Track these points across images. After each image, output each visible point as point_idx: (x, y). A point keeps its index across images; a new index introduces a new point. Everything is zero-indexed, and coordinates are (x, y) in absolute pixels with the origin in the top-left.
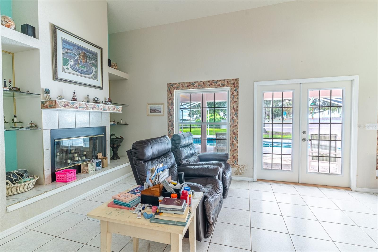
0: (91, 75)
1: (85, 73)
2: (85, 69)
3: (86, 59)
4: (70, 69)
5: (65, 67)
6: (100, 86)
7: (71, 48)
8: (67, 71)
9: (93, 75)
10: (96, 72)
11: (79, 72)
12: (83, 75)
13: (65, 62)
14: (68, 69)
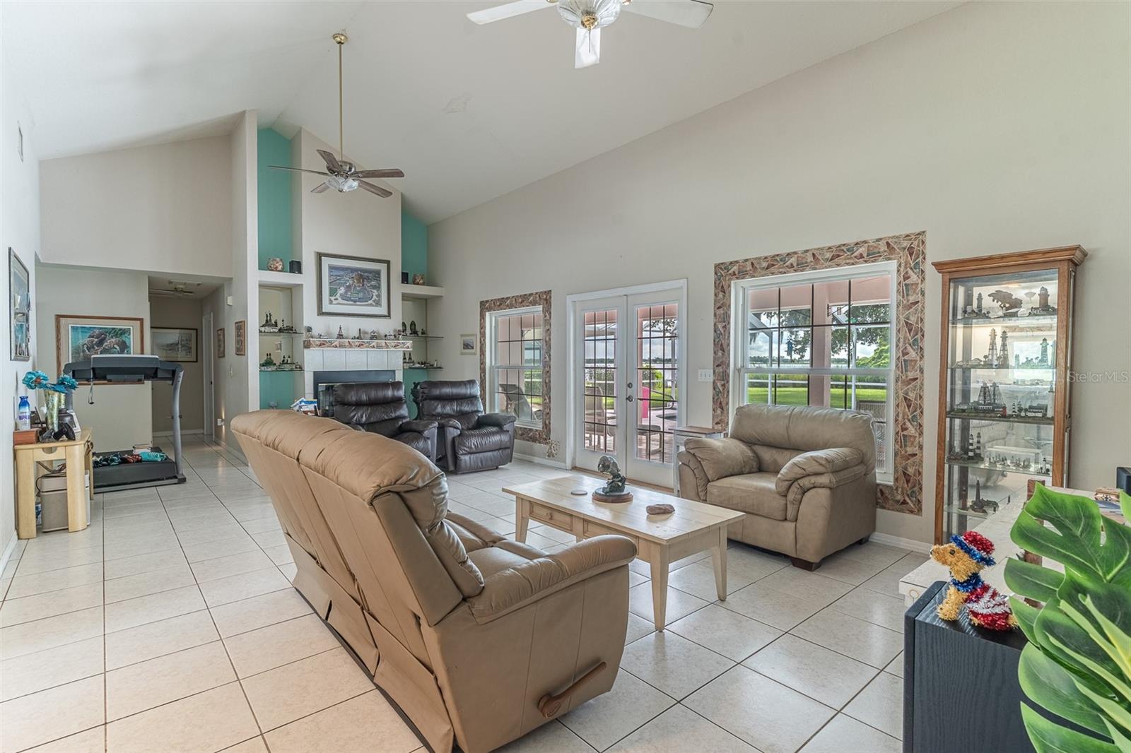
0: (370, 302)
1: (360, 300)
2: (361, 295)
3: (363, 281)
4: (340, 299)
5: (332, 298)
6: (386, 313)
7: (342, 273)
8: (335, 302)
9: (374, 301)
10: (379, 296)
11: (352, 301)
12: (358, 303)
13: (333, 292)
14: (336, 299)
